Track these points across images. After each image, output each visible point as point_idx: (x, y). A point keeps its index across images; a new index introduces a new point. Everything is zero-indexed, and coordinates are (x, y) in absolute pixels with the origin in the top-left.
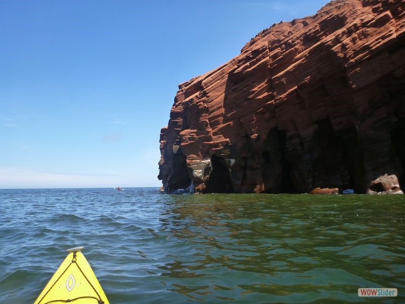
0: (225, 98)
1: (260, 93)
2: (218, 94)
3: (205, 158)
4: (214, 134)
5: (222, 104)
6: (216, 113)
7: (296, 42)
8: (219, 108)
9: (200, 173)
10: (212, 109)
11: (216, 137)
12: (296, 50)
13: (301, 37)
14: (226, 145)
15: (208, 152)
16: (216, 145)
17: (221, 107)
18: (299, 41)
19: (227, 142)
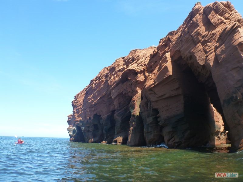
0: (84, 101)
1: (90, 99)
2: (81, 99)
3: (73, 126)
4: (78, 116)
5: (82, 103)
6: (79, 107)
7: (102, 78)
8: (80, 105)
9: (71, 133)
10: (77, 106)
11: (78, 118)
12: (102, 81)
13: (104, 75)
14: (81, 121)
15: (75, 124)
16: (77, 121)
17: (81, 104)
18: (103, 77)
19: (81, 120)
